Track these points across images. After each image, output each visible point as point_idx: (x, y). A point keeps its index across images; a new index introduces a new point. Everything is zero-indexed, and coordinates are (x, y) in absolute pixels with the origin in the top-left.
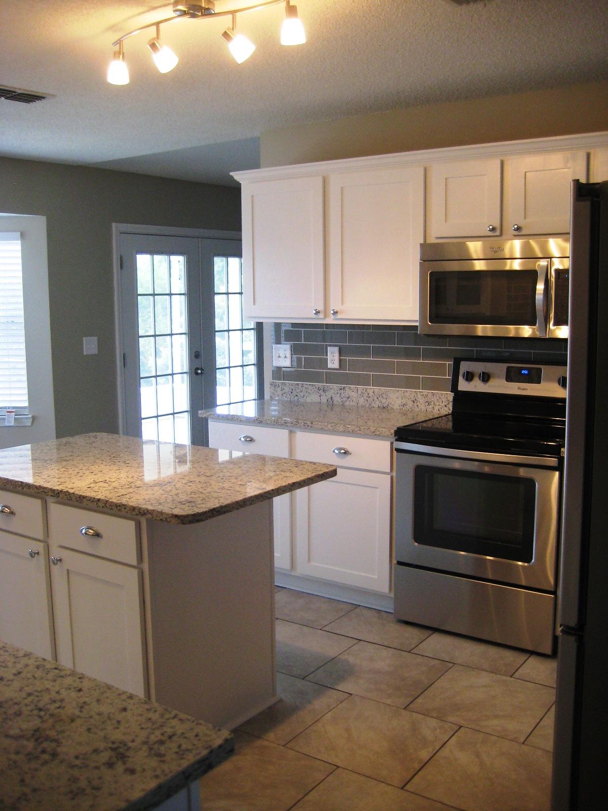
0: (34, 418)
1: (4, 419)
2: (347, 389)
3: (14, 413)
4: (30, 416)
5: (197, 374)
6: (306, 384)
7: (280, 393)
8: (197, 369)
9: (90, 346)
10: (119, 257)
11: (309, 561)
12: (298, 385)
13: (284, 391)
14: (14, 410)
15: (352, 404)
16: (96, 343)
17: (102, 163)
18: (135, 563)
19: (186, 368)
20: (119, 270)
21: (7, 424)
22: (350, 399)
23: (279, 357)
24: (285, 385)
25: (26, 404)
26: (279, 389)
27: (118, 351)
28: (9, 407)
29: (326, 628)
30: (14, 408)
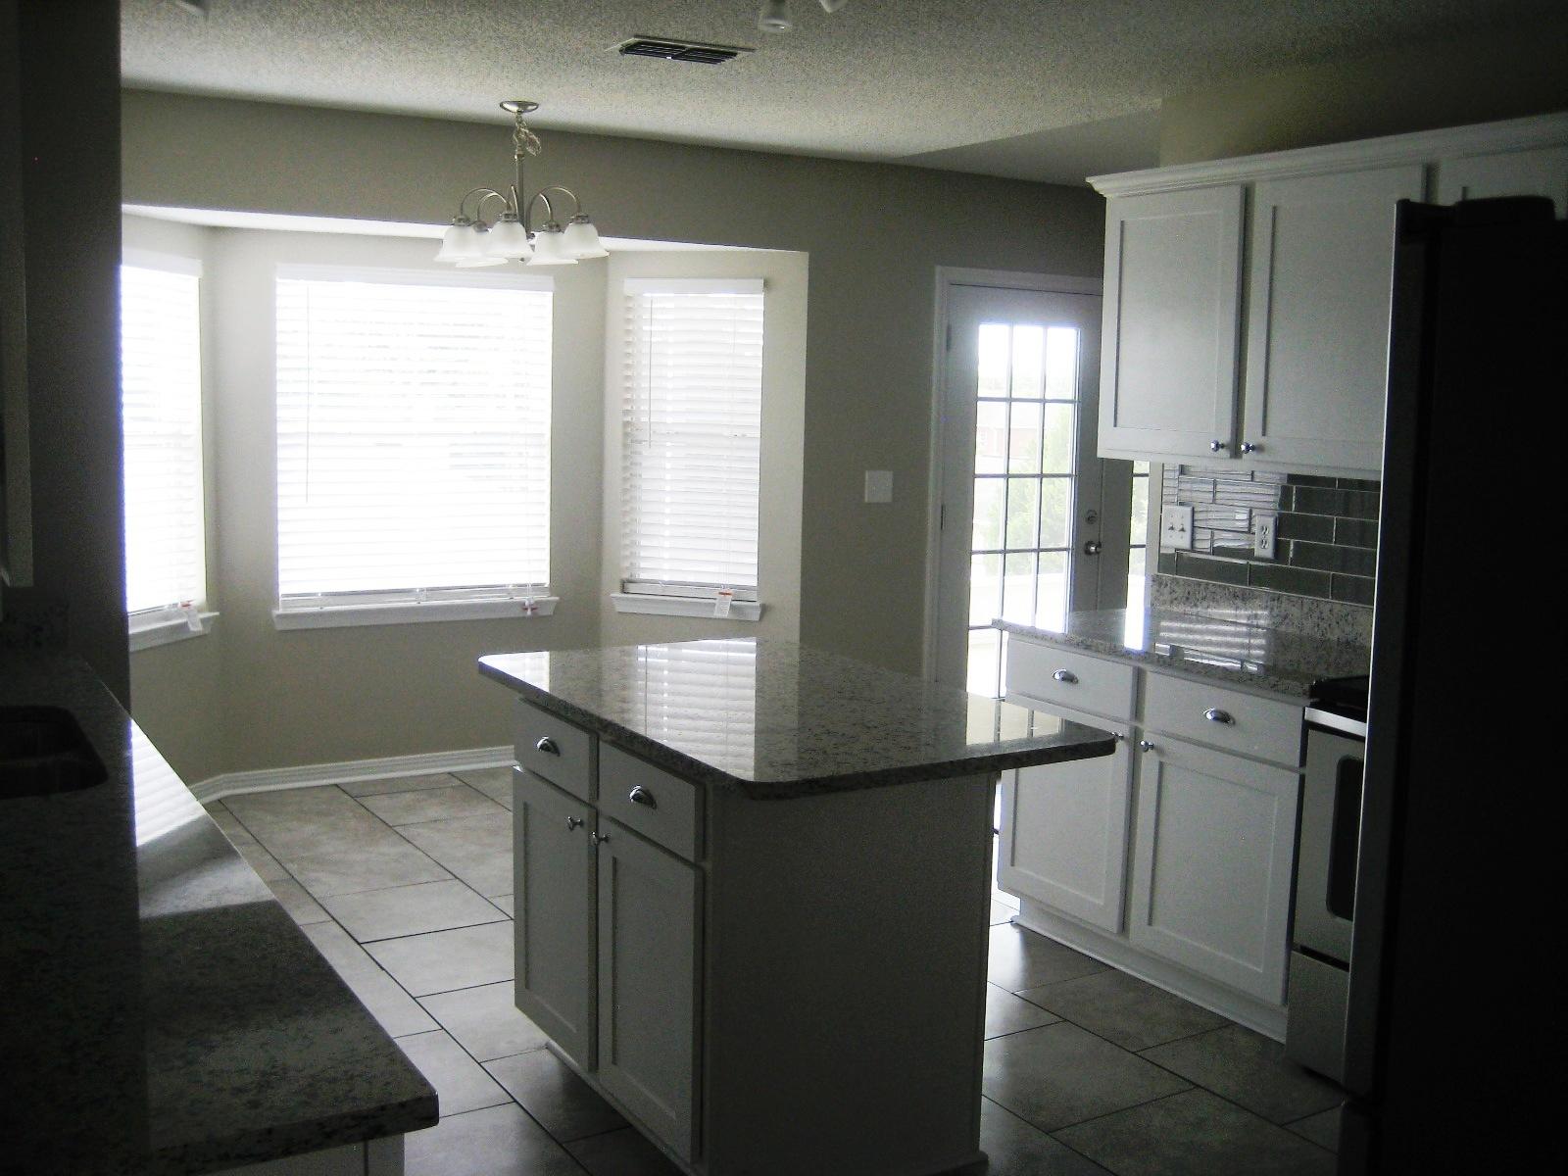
0: (765, 609)
1: (715, 604)
2: (1284, 599)
3: (730, 597)
4: (757, 604)
5: (1088, 552)
6: (1214, 585)
7: (1167, 597)
8: (1090, 544)
9: (878, 486)
10: (945, 329)
11: (1150, 924)
12: (1199, 584)
13: (1175, 595)
14: (731, 591)
15: (1291, 630)
16: (889, 484)
17: (913, 157)
18: (691, 856)
19: (1066, 541)
20: (944, 350)
21: (717, 614)
22: (1287, 621)
23: (1172, 528)
24: (1178, 583)
25: (754, 583)
26: (1166, 590)
27: (931, 500)
28: (725, 586)
29: (1148, 1054)
30: (732, 587)
